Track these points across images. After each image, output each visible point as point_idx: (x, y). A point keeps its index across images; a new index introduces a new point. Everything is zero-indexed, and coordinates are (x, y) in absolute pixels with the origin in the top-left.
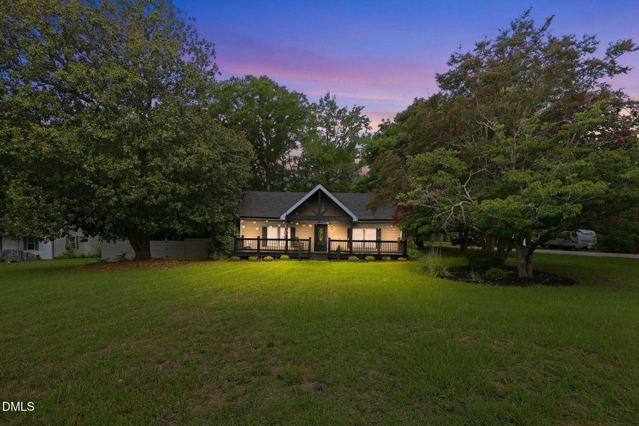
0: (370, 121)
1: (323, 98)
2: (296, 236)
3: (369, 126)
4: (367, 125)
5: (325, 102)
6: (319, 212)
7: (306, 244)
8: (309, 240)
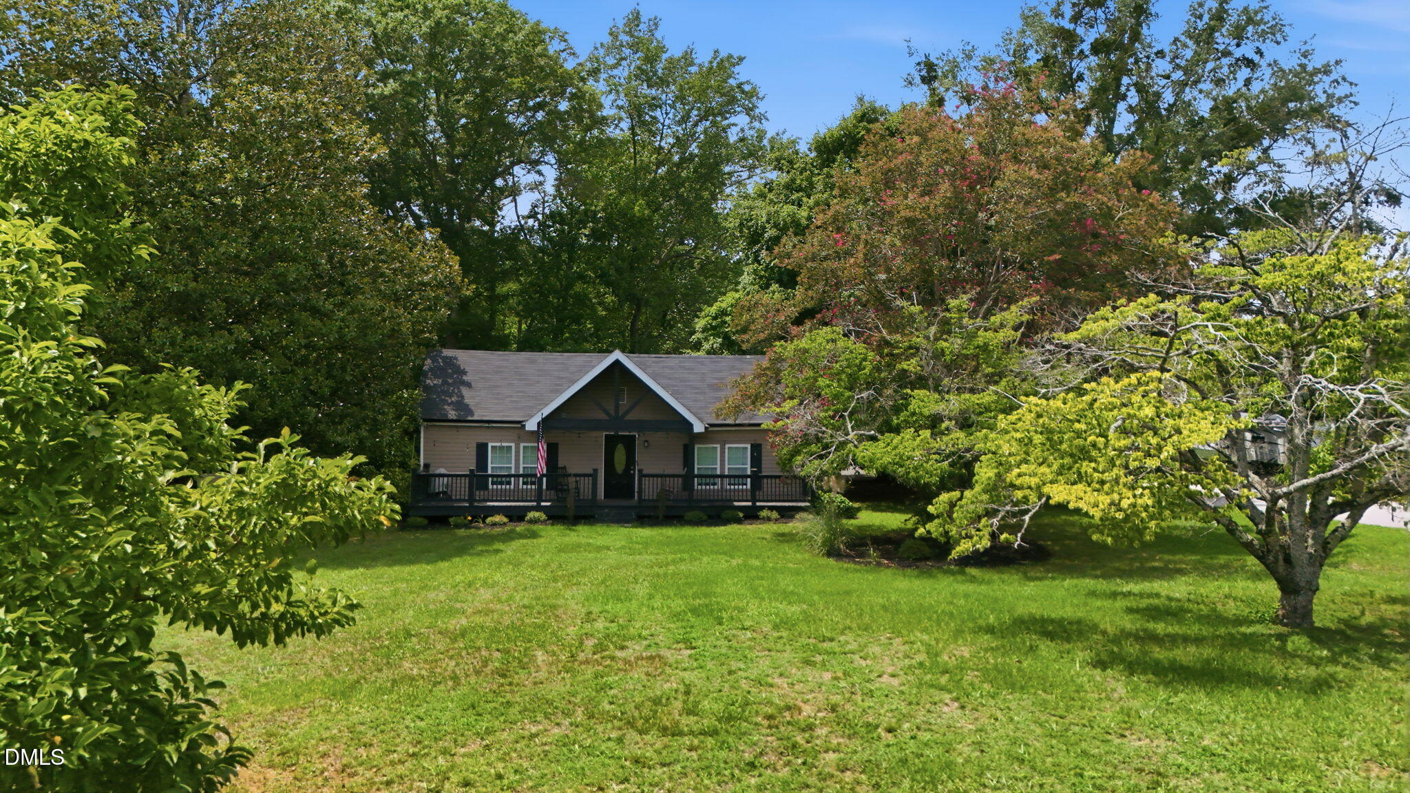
0: (760, 95)
1: (621, 24)
2: (560, 464)
3: (757, 111)
4: (752, 110)
5: (625, 38)
6: (617, 407)
7: (586, 484)
8: (594, 475)
